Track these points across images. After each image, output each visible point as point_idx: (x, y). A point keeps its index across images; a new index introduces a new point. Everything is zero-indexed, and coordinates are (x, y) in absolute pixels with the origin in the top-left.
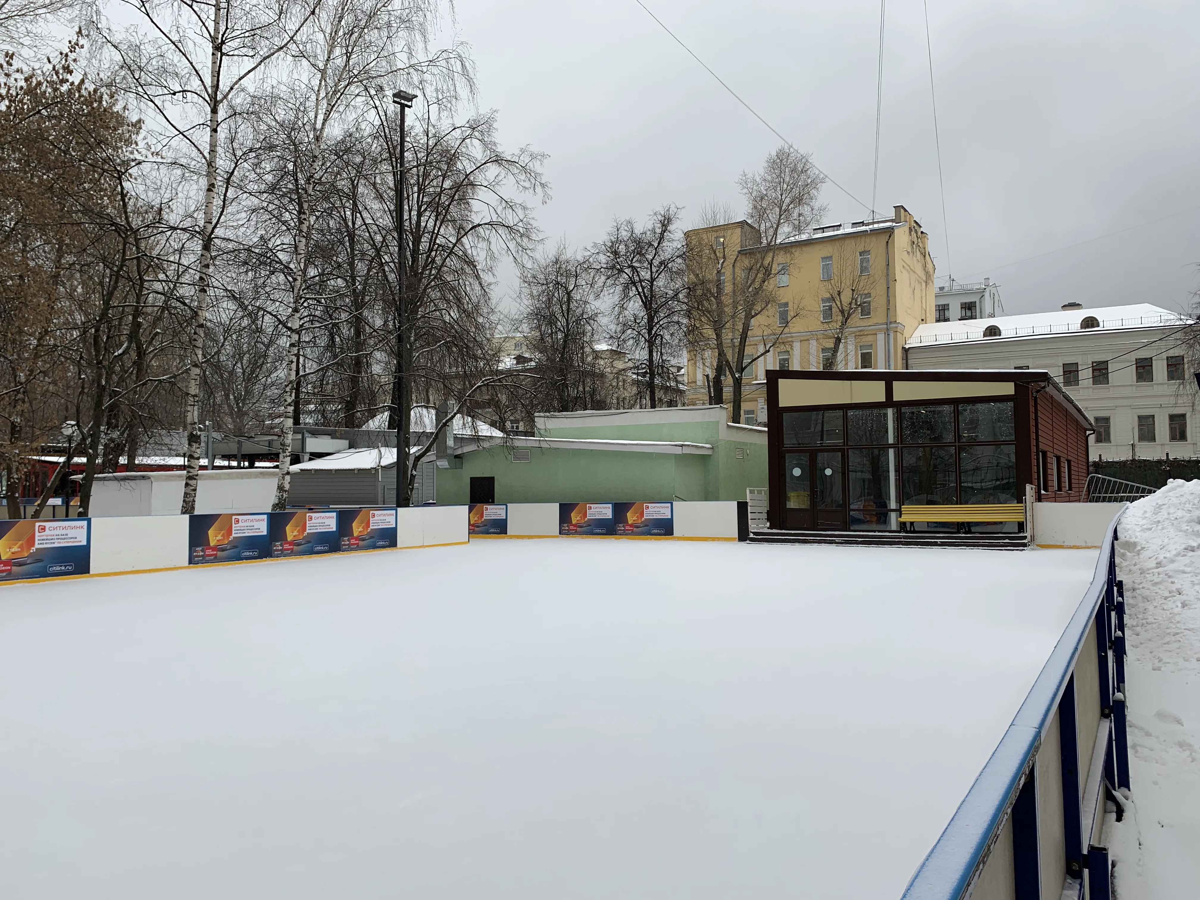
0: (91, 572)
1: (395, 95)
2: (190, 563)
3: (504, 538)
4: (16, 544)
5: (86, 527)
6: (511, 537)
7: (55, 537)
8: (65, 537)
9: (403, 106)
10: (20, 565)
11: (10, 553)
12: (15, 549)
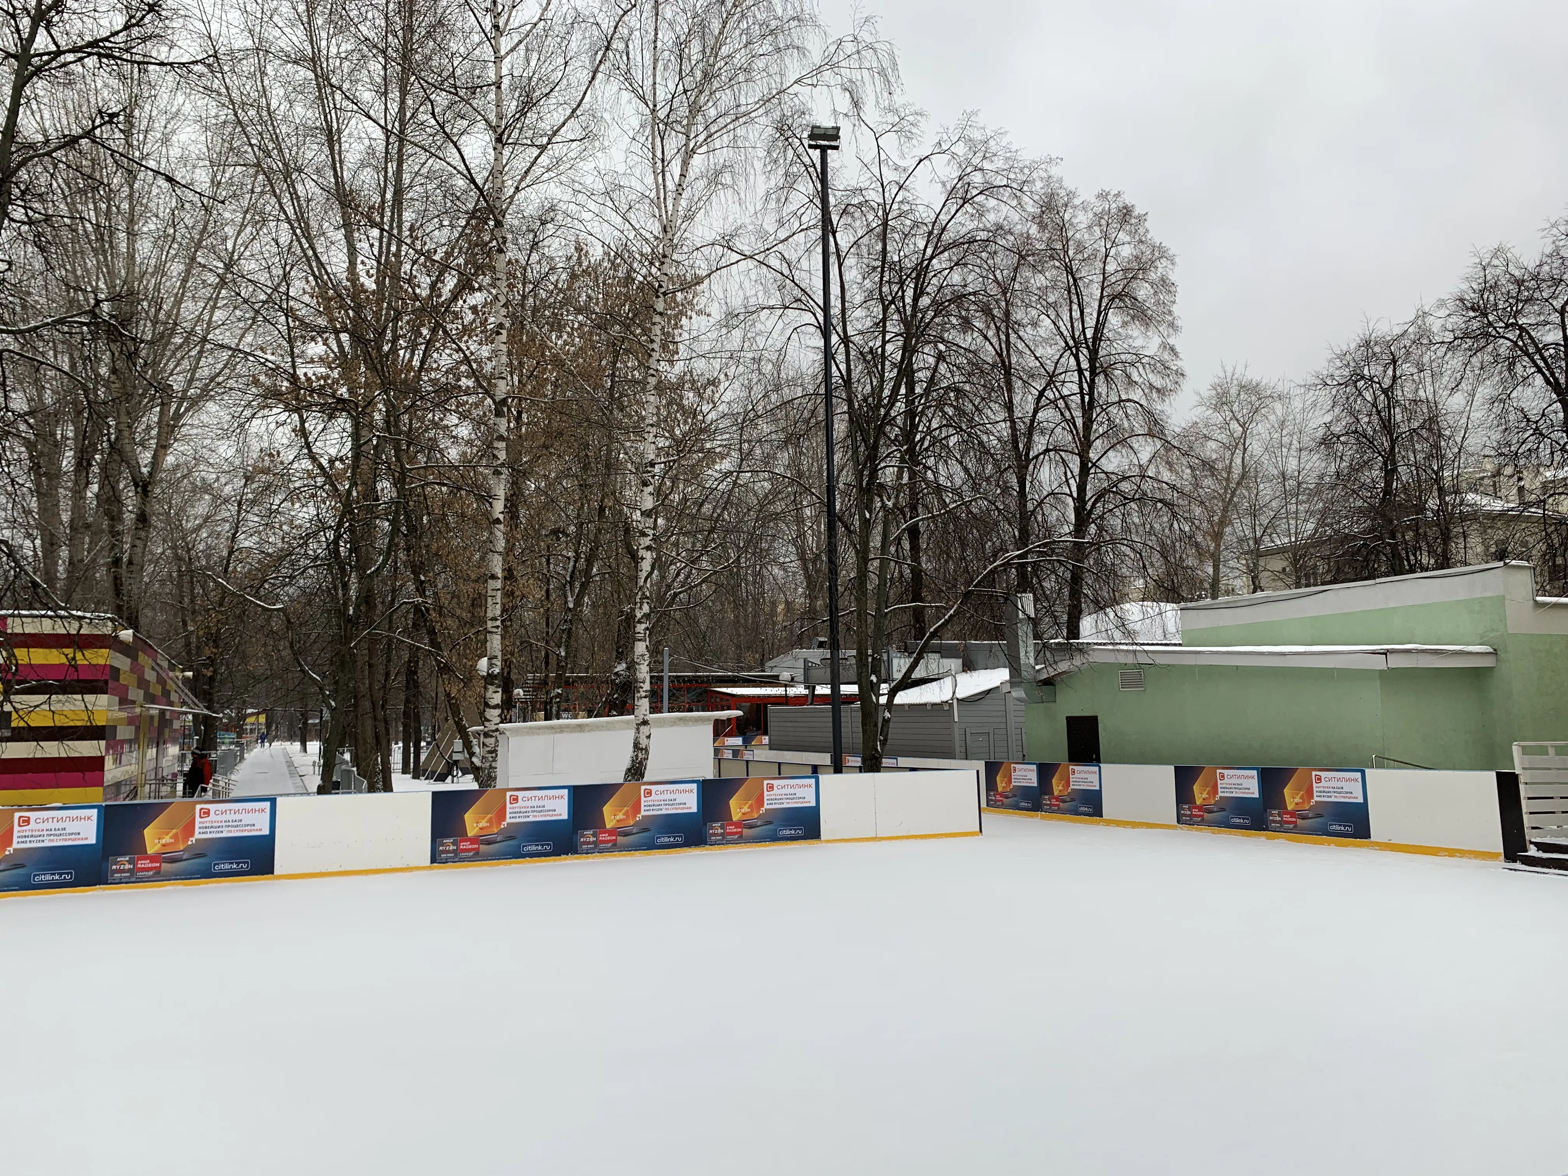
0: (276, 873)
1: (811, 137)
2: (433, 860)
3: (1098, 823)
4: (167, 834)
5: (268, 810)
6: (1109, 823)
7: (224, 824)
8: (237, 824)
9: (824, 150)
10: (173, 861)
11: (159, 845)
12: (167, 839)
